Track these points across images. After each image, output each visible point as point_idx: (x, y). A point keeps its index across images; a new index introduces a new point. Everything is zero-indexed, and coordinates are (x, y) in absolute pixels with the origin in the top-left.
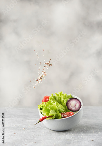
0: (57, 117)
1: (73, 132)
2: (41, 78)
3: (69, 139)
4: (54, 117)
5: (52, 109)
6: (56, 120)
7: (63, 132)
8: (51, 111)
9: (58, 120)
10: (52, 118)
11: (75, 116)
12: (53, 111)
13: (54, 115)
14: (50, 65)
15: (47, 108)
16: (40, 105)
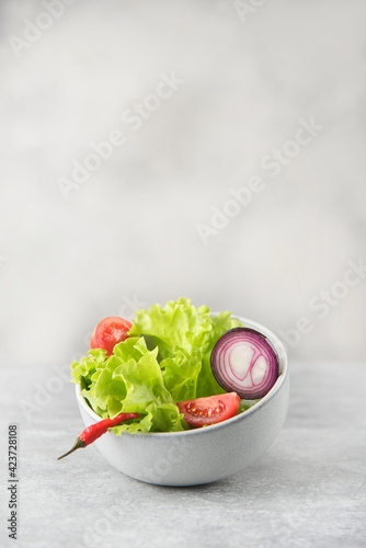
0: (162, 425)
1: (240, 492)
3: (219, 528)
4: (147, 422)
5: (138, 381)
6: (159, 438)
7: (190, 493)
8: (130, 389)
10: (138, 426)
11: (249, 419)
12: (142, 389)
13: (151, 416)
15: (114, 376)
16: (81, 364)
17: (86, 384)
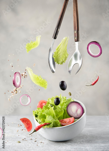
0: (55, 125)
2: (16, 90)
4: (52, 125)
5: (49, 115)
8: (47, 117)
9: (56, 128)
12: (50, 117)
13: (52, 123)
14: (25, 77)
15: (43, 114)
16: (35, 111)
17: (36, 116)
